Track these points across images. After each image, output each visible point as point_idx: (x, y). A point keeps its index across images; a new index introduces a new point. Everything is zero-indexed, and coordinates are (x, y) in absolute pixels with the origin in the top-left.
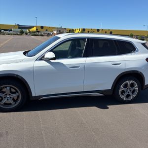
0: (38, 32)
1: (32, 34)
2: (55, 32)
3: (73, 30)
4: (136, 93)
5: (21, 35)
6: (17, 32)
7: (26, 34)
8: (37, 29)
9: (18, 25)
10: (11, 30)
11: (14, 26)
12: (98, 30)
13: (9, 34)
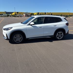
0: (16, 15)
1: (13, 16)
2: (24, 15)
3: (33, 13)
4: (63, 36)
5: (8, 17)
6: (6, 15)
7: (10, 16)
8: (15, 14)
9: (6, 12)
10: (2, 15)
11: (4, 13)
12: (45, 13)
13: (2, 17)
